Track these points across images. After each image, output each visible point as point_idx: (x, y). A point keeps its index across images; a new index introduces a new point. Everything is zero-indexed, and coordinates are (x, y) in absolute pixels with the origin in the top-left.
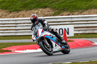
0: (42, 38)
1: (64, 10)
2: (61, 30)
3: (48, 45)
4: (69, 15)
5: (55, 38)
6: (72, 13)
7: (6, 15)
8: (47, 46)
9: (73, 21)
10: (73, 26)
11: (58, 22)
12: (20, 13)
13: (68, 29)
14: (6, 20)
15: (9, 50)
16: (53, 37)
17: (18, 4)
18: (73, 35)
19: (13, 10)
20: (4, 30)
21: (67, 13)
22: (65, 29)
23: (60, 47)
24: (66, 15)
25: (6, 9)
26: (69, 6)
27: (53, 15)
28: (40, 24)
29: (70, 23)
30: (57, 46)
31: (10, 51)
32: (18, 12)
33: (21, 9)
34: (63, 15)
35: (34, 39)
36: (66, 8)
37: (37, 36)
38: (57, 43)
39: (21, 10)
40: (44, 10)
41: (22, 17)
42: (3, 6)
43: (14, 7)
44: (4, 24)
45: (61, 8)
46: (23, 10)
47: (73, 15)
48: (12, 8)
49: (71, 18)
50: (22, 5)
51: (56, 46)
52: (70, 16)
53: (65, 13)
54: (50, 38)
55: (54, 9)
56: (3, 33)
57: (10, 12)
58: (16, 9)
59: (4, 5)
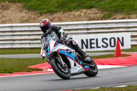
0: (55, 54)
1: (117, 11)
2: (113, 40)
3: (63, 63)
4: (123, 18)
5: (74, 54)
6: (128, 15)
7: (35, 19)
8: (61, 65)
9: (129, 28)
10: (130, 34)
11: (109, 28)
12: (55, 15)
13: (123, 38)
14: (35, 26)
15: (39, 67)
16: (70, 53)
17: (52, 3)
18: (130, 47)
19: (45, 11)
20: (32, 40)
21: (121, 16)
22: (118, 38)
23: (81, 67)
24: (119, 19)
25: (35, 9)
26: (124, 5)
27: (102, 19)
28: (54, 33)
29: (126, 30)
30: (78, 65)
31: (41, 70)
32: (52, 14)
33: (57, 9)
34: (115, 19)
35: (44, 55)
36: (119, 8)
37: (47, 51)
38: (77, 61)
39: (56, 12)
40: (89, 11)
41: (57, 22)
42: (31, 6)
43: (47, 7)
44: (32, 31)
45: (113, 9)
46: (59, 11)
47: (129, 18)
48: (44, 9)
49: (127, 22)
50: (57, 5)
51: (75, 65)
52: (125, 20)
53: (118, 16)
54: (66, 54)
55: (102, 9)
56: (30, 44)
57: (41, 14)
58: (50, 10)
59: (32, 3)
